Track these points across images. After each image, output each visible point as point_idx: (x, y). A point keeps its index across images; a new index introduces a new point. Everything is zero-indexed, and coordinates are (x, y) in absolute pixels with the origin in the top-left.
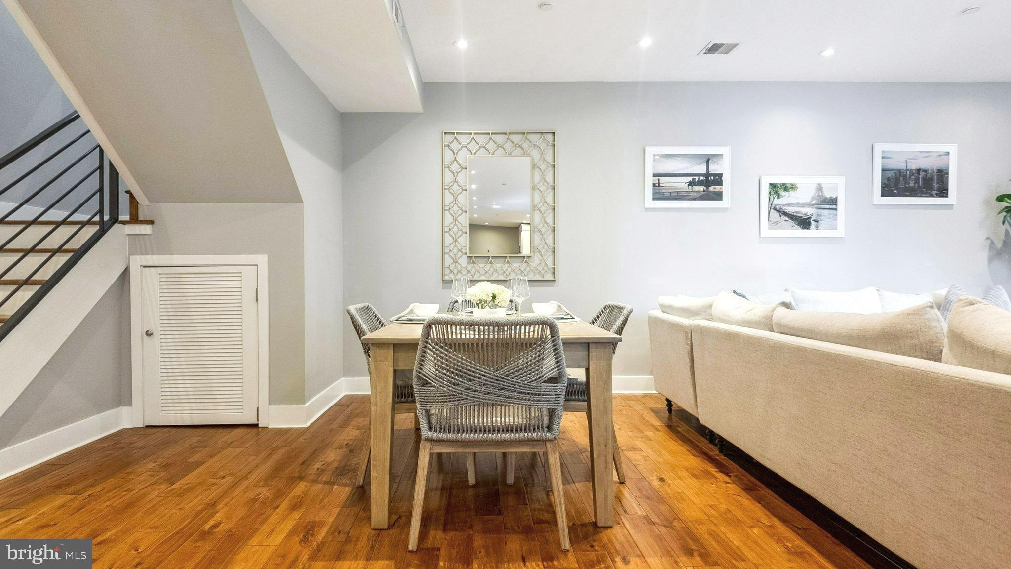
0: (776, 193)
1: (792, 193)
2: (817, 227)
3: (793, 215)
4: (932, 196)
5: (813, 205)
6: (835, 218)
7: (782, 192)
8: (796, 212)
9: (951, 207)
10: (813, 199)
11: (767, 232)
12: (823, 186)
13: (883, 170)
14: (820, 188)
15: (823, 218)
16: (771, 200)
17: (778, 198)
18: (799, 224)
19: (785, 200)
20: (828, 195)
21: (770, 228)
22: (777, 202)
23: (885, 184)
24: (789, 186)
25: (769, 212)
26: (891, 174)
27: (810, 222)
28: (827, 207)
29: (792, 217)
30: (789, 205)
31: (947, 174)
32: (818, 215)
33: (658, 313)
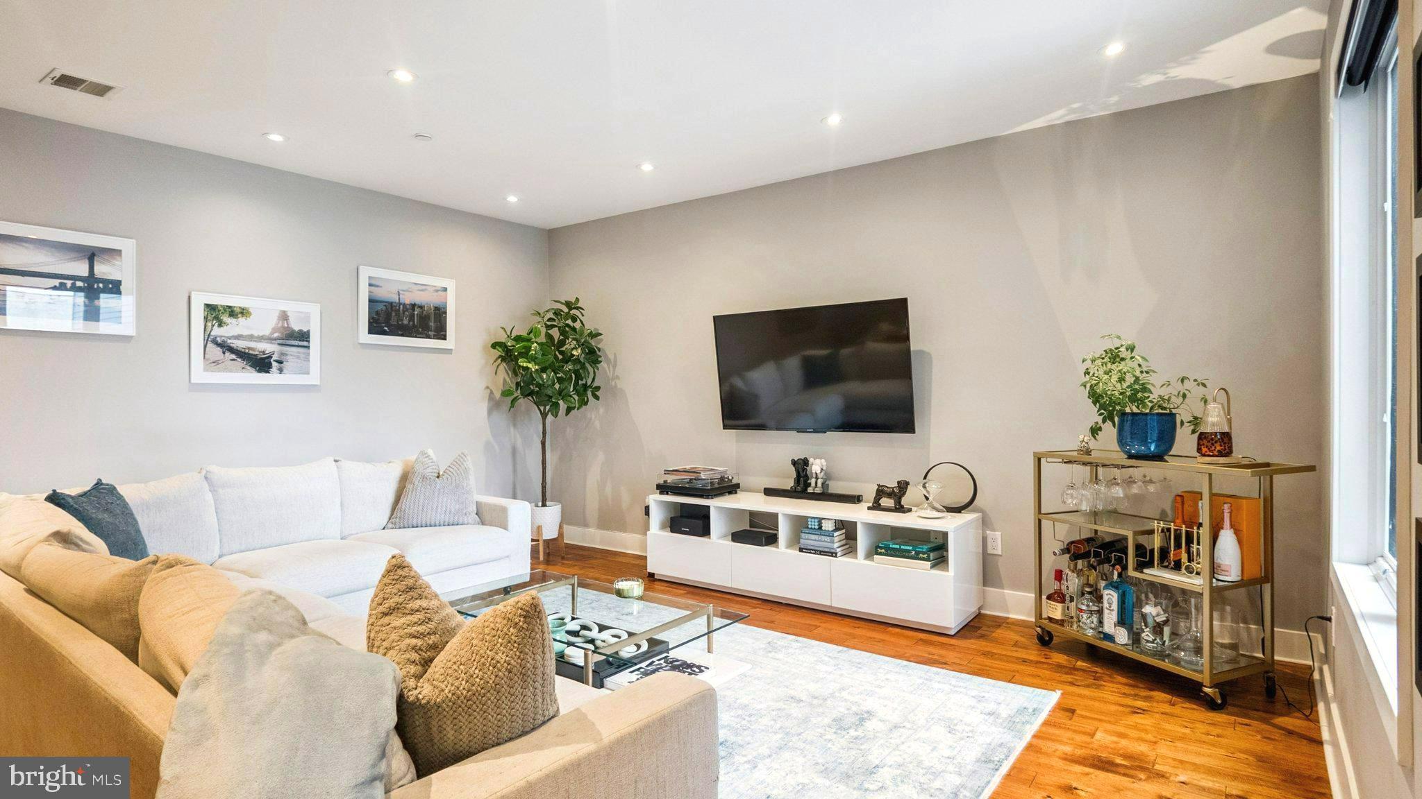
0: (217, 318)
1: (241, 320)
2: (281, 370)
3: (244, 353)
4: (428, 337)
5: (275, 339)
6: (307, 359)
7: (225, 318)
8: (249, 348)
9: (449, 351)
10: (274, 330)
11: (200, 374)
12: (290, 314)
13: (371, 301)
14: (284, 316)
15: (288, 357)
16: (209, 328)
17: (220, 326)
18: (253, 366)
19: (231, 330)
20: (296, 327)
21: (206, 370)
22: (217, 331)
23: (373, 318)
24: (237, 310)
25: (205, 347)
26: (380, 307)
27: (271, 364)
28: (296, 343)
29: (243, 355)
30: (238, 337)
31: (445, 313)
32: (282, 354)
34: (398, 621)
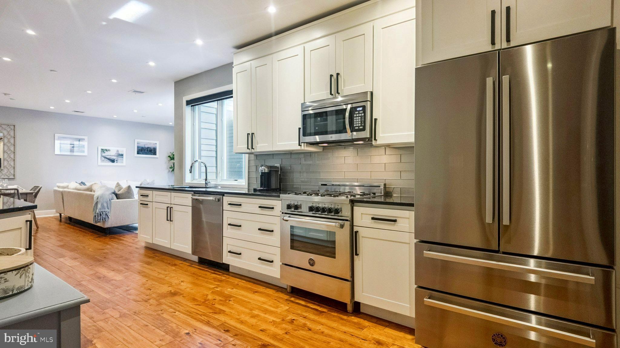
1: (109, 152)
2: (117, 162)
4: (152, 155)
5: (116, 156)
6: (123, 160)
8: (110, 158)
9: (157, 158)
10: (116, 154)
11: (100, 163)
12: (119, 150)
13: (138, 147)
14: (118, 151)
15: (119, 160)
18: (111, 161)
20: (120, 153)
21: (101, 162)
22: (103, 154)
23: (138, 151)
24: (108, 150)
25: (101, 158)
26: (140, 148)
27: (115, 161)
28: (120, 156)
29: (108, 159)
30: (108, 155)
31: (156, 149)
32: (117, 159)
33: (56, 188)
34: (117, 188)
